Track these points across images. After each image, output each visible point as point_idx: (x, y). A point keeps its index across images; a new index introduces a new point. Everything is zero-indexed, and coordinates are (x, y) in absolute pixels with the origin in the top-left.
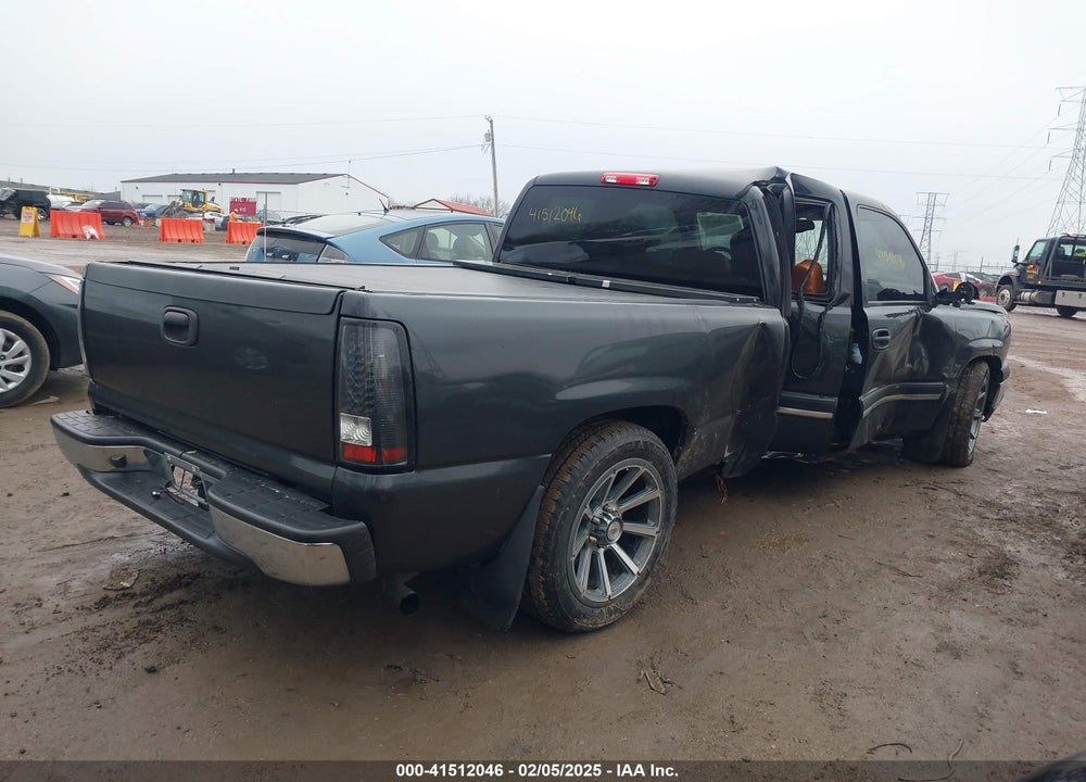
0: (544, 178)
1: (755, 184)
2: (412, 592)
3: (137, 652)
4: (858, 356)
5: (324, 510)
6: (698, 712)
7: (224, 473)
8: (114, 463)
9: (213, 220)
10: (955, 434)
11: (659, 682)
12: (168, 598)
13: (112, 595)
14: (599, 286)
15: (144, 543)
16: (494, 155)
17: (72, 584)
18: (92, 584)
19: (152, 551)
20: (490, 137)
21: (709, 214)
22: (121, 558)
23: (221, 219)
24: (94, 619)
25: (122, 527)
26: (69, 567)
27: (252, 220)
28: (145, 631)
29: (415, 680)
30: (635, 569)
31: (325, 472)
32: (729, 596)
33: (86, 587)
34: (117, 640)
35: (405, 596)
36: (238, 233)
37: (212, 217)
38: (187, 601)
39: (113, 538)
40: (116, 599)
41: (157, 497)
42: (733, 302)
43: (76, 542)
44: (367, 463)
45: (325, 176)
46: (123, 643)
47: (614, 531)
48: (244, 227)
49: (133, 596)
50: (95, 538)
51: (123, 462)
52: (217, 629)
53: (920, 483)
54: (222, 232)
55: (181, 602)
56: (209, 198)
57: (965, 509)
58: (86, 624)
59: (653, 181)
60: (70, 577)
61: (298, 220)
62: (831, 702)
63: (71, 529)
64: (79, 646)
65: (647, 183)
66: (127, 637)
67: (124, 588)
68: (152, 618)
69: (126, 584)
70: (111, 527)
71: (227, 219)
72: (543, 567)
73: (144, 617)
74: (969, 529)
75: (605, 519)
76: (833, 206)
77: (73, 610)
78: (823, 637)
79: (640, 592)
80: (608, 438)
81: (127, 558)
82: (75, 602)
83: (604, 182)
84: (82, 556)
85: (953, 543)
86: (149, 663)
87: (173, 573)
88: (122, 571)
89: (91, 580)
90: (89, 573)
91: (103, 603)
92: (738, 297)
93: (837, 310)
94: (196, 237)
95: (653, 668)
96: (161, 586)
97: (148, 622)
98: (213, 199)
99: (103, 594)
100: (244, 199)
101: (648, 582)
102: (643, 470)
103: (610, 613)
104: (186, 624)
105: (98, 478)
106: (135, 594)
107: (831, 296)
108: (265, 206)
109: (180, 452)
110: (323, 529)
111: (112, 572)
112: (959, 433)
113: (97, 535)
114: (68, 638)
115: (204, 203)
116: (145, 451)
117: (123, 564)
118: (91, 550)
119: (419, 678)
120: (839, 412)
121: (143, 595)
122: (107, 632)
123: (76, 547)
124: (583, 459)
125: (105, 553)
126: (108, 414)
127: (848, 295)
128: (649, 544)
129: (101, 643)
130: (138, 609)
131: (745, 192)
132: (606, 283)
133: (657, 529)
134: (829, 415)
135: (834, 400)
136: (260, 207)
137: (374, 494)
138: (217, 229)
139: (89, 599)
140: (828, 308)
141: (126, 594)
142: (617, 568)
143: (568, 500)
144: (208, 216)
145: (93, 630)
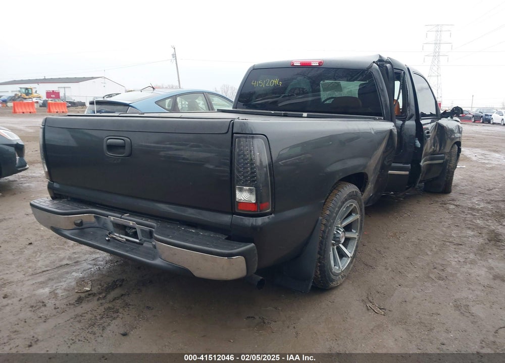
0: (259, 65)
1: (374, 62)
2: (261, 278)
3: (112, 325)
4: (418, 144)
5: (226, 239)
6: (406, 322)
7: (155, 224)
8: (76, 224)
9: (37, 102)
10: (447, 178)
11: (378, 309)
12: (113, 294)
13: (83, 295)
14: (301, 116)
15: (85, 266)
16: (177, 64)
17: (57, 291)
18: (69, 291)
19: (92, 269)
20: (174, 55)
21: (326, 81)
22: (79, 275)
23: (42, 102)
24: (79, 310)
25: (70, 258)
26: (50, 283)
27: (58, 101)
28: (111, 313)
29: (264, 323)
30: (349, 255)
31: (226, 219)
32: (386, 263)
33: (67, 293)
34: (96, 319)
35: (259, 280)
36: (54, 107)
37: (37, 101)
38: (125, 295)
39: (67, 264)
40: (86, 297)
41: (109, 240)
42: (375, 119)
43: (48, 268)
44: (252, 212)
45: (93, 78)
46: (101, 321)
47: (342, 237)
48: (56, 104)
49: (94, 295)
50: (58, 265)
51: (81, 223)
52: (148, 308)
53: (438, 202)
54: (42, 108)
55: (122, 295)
56: (34, 91)
57: (463, 212)
58: (76, 313)
59: (320, 64)
60: (54, 288)
61: (110, 96)
62: (464, 309)
63: (41, 262)
64: (78, 326)
65: (318, 65)
66: (102, 318)
67: (87, 291)
68: (110, 305)
69: (88, 289)
70: (64, 258)
71: (44, 101)
72: (320, 258)
73: (106, 306)
74: (471, 221)
75: (338, 231)
76: (404, 72)
77: (65, 306)
78: (440, 278)
79: (352, 266)
80: (342, 190)
81: (81, 275)
82: (65, 301)
83: (293, 65)
84: (56, 276)
85: (469, 228)
86: (122, 331)
87: (110, 280)
88: (81, 282)
89: (67, 288)
90: (64, 285)
91: (80, 300)
92: (377, 118)
93: (407, 123)
94: (32, 110)
95: (371, 302)
96: (107, 288)
97: (109, 308)
98: (36, 92)
99: (78, 295)
100: (53, 91)
101: (354, 260)
102: (354, 205)
103: (342, 277)
104: (131, 307)
105: (67, 233)
106: (95, 294)
107: (406, 115)
108: (65, 94)
109: (120, 216)
110: (236, 249)
111: (77, 283)
112: (449, 178)
113: (58, 264)
114: (69, 322)
115: (31, 94)
116: (95, 216)
117: (80, 278)
118: (59, 272)
119: (266, 321)
120: (411, 171)
121: (100, 294)
122: (89, 316)
123: (50, 272)
124: (333, 202)
125: (67, 273)
126: (63, 198)
127: (413, 115)
128: (354, 241)
129: (90, 322)
130: (100, 301)
131: (371, 67)
132: (305, 114)
133: (357, 234)
134: (407, 173)
135: (409, 165)
136: (61, 95)
137: (254, 228)
138: (40, 106)
139: (71, 298)
140: (404, 121)
141: (90, 294)
142: (342, 255)
143: (330, 223)
144: (34, 100)
145: (81, 316)
